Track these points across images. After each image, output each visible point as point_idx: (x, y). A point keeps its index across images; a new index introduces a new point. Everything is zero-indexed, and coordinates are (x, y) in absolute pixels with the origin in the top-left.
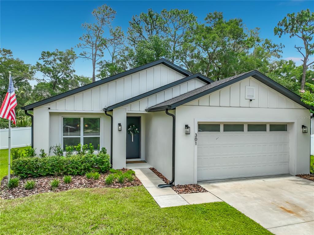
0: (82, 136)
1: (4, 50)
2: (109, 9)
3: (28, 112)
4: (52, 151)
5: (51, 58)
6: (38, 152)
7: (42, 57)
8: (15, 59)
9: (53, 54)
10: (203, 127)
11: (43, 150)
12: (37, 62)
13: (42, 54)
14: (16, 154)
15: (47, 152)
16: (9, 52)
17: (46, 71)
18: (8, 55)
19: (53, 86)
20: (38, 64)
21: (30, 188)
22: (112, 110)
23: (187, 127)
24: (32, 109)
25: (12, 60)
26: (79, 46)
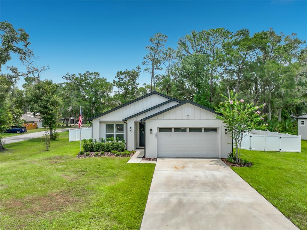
0: (115, 133)
1: (95, 73)
2: (162, 35)
3: (90, 121)
4: (100, 140)
5: (123, 76)
6: (94, 140)
7: (117, 76)
8: (101, 78)
9: (124, 73)
10: (161, 130)
11: (96, 140)
12: (114, 80)
13: (117, 74)
14: (85, 141)
15: (97, 140)
16: (97, 74)
17: (120, 85)
18: (97, 76)
19: (124, 96)
20: (114, 82)
21: (87, 155)
22: (127, 120)
23: (151, 130)
24: (92, 120)
25: (99, 79)
26: (144, 63)
